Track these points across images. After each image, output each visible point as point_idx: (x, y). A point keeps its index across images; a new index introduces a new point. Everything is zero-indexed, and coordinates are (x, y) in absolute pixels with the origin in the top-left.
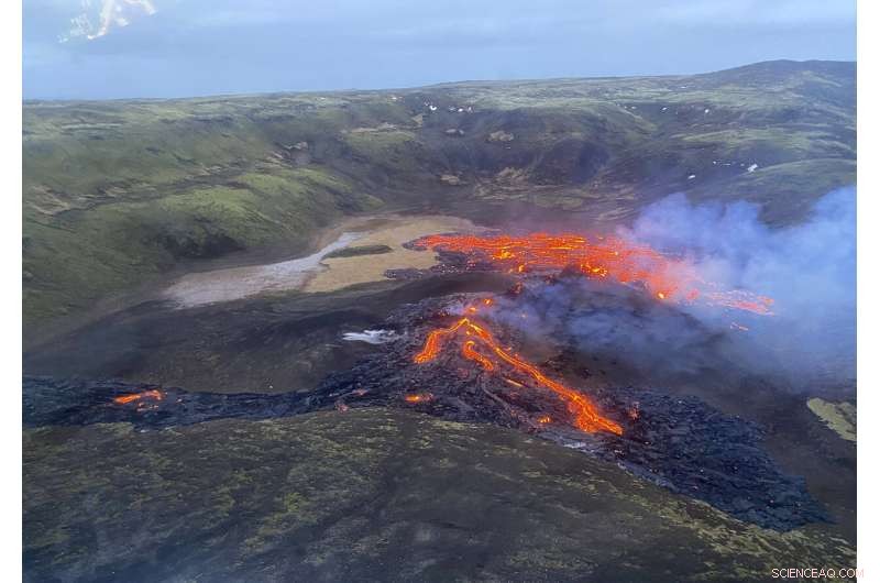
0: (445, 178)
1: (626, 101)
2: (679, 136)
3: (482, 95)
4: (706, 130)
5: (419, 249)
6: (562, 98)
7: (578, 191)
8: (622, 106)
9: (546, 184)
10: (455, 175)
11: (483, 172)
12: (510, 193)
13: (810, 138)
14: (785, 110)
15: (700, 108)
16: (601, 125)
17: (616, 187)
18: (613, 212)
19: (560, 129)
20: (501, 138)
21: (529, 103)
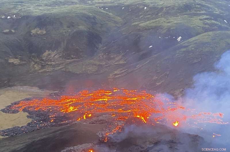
0: (11, 61)
1: (102, 5)
2: (136, 23)
3: (20, 7)
4: (149, 19)
5: (14, 112)
6: (66, 6)
7: (92, 61)
8: (100, 8)
9: (72, 59)
10: (16, 58)
11: (33, 54)
12: (54, 66)
13: (201, 20)
14: (184, 5)
15: (141, 7)
16: (93, 21)
17: (112, 57)
18: (116, 72)
19: (71, 25)
20: (38, 33)
21: (48, 10)
